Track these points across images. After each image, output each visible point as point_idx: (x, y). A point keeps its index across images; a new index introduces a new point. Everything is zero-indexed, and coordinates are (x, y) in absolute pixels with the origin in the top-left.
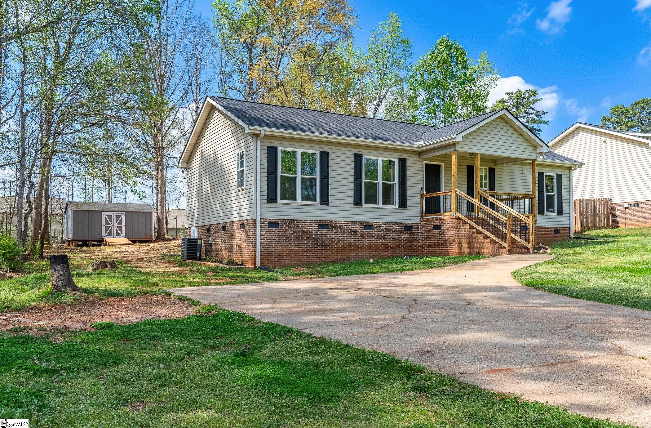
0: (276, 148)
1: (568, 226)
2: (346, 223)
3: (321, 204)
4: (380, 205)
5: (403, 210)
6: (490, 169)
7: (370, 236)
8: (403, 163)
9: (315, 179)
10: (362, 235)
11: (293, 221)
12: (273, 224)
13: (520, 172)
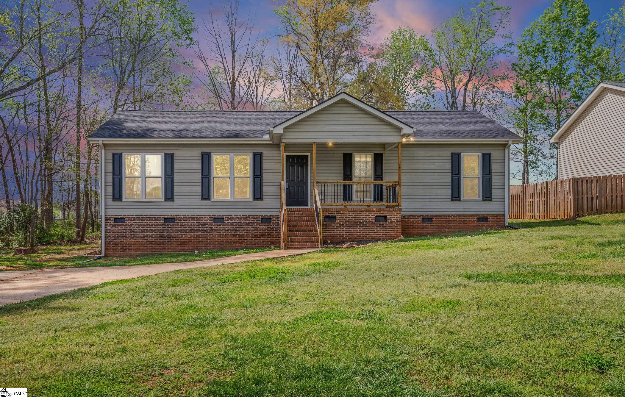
0: (120, 154)
1: (502, 213)
2: (193, 217)
3: (165, 200)
4: (232, 199)
5: (259, 203)
6: (375, 154)
7: (220, 228)
8: (258, 157)
10: (211, 228)
11: (138, 216)
12: (120, 220)
13: (422, 155)
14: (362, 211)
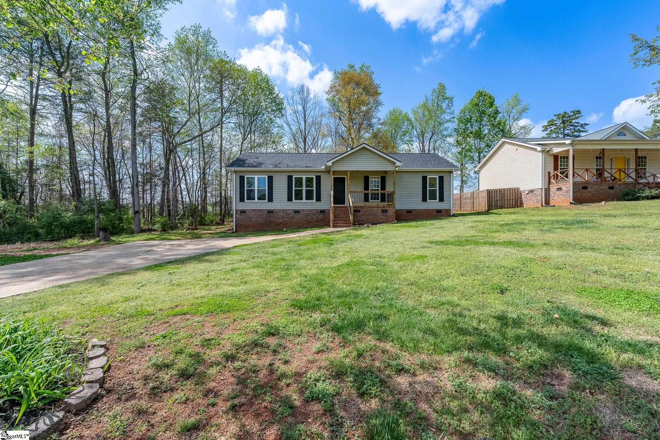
0: (244, 176)
1: (449, 208)
2: (283, 210)
3: (268, 201)
4: (304, 200)
5: (319, 203)
6: (381, 177)
7: (297, 216)
8: (318, 178)
10: (293, 216)
11: (253, 210)
12: (243, 212)
14: (374, 208)
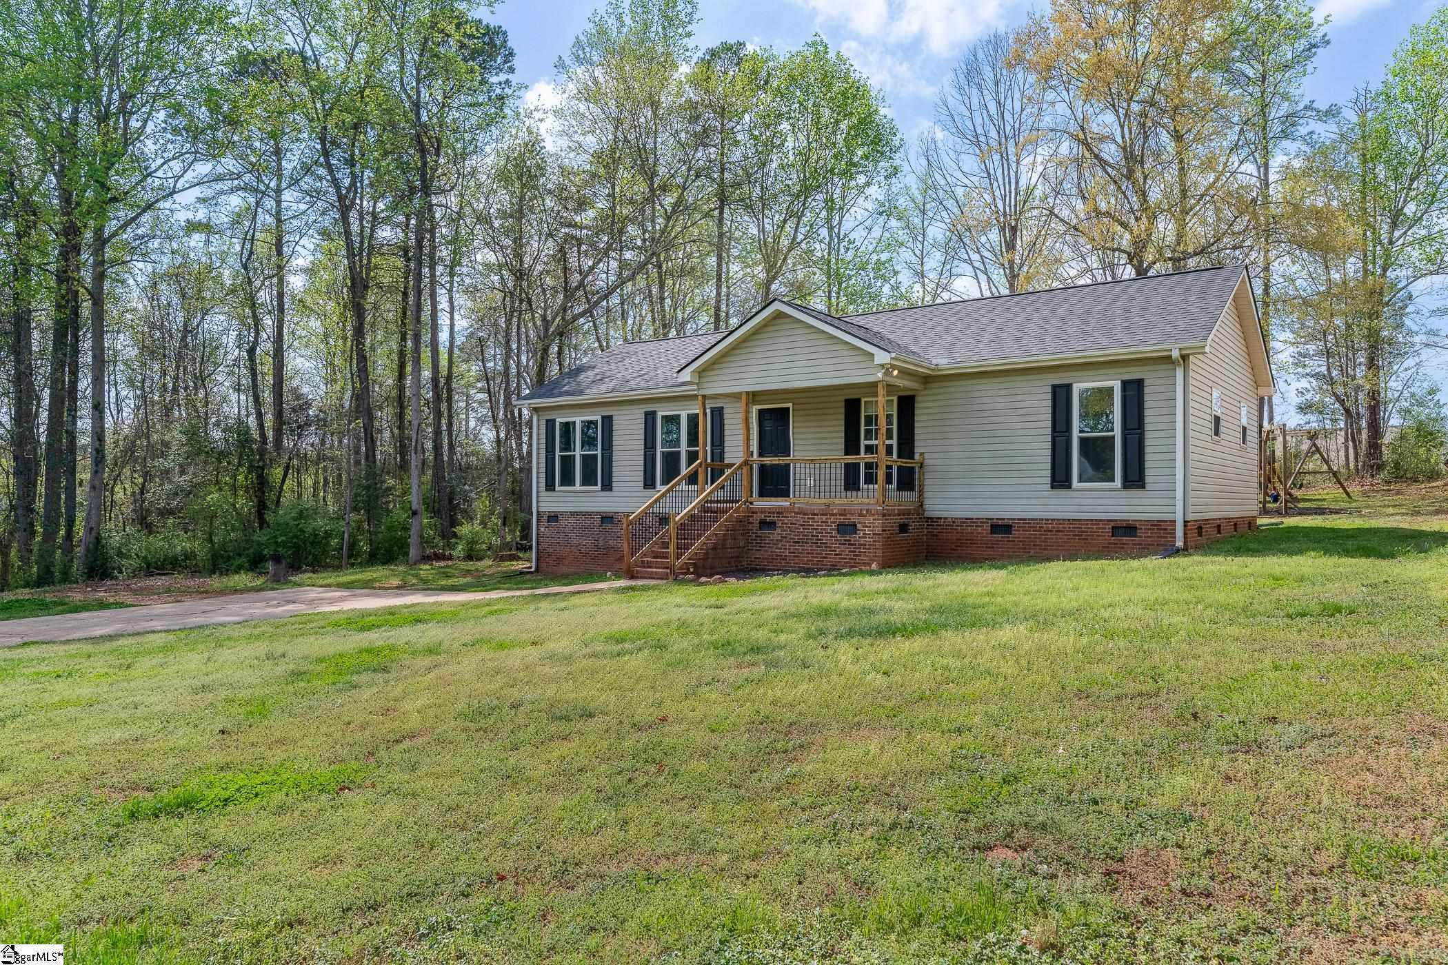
0: (554, 420)
1: (1167, 516)
3: (602, 490)
6: (901, 399)
8: (718, 415)
9: (595, 456)
11: (574, 514)
12: (553, 518)
13: (989, 393)
14: (815, 514)
